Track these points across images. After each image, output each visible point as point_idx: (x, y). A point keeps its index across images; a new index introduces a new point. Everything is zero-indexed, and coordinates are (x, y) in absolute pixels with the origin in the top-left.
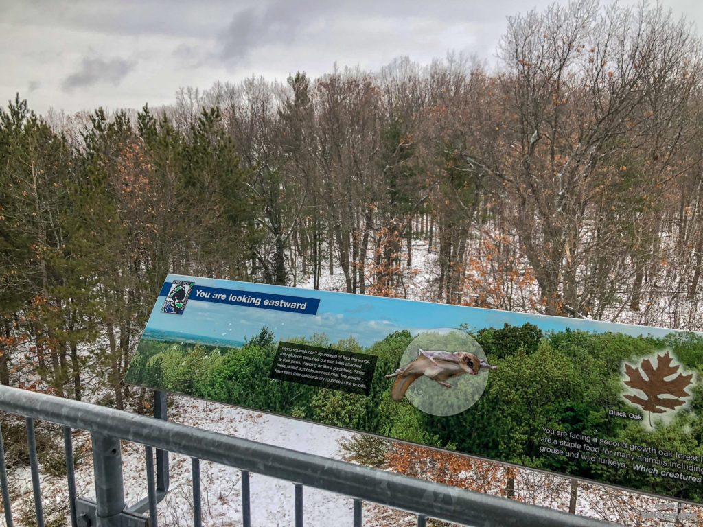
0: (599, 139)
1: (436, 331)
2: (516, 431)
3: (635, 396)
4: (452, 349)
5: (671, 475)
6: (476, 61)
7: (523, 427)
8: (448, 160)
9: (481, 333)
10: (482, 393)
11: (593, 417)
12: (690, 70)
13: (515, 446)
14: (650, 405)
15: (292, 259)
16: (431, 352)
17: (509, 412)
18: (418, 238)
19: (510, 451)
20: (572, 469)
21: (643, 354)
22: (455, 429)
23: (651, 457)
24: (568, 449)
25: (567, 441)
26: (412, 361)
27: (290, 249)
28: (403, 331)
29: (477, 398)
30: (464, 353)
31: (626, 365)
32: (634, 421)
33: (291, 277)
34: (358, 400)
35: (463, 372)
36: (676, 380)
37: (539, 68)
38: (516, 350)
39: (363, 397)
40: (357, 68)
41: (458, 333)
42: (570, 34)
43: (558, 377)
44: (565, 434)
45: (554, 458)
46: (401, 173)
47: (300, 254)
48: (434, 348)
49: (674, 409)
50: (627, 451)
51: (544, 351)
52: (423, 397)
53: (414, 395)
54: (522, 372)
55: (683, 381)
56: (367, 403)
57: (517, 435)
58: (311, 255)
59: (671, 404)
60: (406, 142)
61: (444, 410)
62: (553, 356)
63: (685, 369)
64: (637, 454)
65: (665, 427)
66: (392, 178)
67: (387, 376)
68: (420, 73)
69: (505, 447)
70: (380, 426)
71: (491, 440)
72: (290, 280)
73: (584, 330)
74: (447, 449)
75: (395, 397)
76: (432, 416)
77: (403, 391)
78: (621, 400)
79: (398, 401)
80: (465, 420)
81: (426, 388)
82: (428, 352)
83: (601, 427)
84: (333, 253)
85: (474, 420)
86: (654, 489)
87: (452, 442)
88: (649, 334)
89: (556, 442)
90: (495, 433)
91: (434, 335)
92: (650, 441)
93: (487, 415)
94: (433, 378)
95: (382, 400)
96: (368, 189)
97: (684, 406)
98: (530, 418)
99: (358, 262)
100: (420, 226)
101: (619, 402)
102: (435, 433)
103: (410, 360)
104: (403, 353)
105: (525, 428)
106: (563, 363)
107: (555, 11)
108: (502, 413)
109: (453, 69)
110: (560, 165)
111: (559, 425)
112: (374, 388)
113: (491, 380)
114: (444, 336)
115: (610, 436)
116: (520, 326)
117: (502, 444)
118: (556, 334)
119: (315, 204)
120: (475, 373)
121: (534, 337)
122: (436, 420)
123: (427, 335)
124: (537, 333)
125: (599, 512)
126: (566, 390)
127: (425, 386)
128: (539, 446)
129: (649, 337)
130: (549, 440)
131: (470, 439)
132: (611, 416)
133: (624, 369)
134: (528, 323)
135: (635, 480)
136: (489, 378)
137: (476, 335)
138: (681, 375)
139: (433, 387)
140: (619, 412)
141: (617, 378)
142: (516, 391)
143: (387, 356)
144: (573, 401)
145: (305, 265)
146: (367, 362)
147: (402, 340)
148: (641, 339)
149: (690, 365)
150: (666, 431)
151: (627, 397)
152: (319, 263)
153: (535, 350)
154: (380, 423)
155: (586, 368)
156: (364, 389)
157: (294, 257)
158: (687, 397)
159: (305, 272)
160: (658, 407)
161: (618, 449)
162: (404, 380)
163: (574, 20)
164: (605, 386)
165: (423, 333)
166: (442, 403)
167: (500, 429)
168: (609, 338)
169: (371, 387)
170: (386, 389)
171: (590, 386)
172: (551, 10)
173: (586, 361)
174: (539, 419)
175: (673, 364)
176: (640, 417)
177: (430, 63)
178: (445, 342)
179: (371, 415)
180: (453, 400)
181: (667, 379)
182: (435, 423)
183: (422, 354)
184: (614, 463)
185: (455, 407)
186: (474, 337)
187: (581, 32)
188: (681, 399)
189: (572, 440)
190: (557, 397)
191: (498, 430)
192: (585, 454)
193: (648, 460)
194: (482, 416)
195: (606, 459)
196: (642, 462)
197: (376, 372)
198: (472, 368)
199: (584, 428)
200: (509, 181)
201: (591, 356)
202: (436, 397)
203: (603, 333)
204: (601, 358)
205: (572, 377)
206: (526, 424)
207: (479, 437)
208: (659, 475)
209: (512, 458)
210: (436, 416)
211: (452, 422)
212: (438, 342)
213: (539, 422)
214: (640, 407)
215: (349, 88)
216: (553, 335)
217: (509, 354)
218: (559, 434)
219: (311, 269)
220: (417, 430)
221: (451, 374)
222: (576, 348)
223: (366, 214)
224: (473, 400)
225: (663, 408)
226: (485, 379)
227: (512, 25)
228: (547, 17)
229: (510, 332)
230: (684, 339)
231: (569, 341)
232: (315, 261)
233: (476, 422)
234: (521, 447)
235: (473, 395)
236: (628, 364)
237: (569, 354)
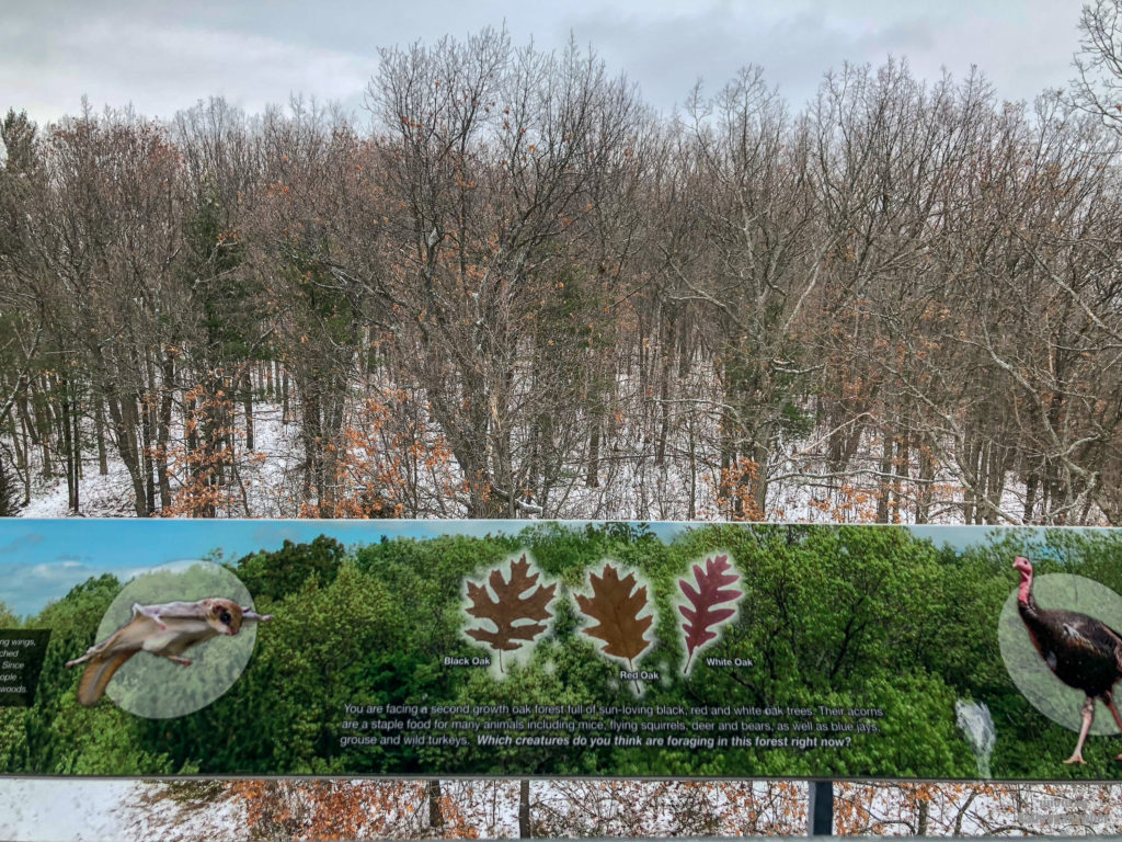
0: (525, 242)
1: (165, 567)
2: (302, 718)
3: (481, 629)
4: (194, 596)
5: (529, 741)
6: (339, 114)
7: (313, 710)
8: (304, 271)
9: (244, 561)
10: (245, 663)
11: (422, 674)
12: (637, 148)
13: (300, 745)
14: (500, 642)
15: (19, 453)
16: (156, 606)
17: (291, 688)
18: (262, 400)
19: (292, 754)
20: (389, 765)
21: (491, 562)
22: (198, 736)
23: (502, 719)
24: (385, 733)
25: (382, 720)
26: (119, 628)
27: (14, 434)
28: (104, 577)
29: (236, 674)
30: (216, 600)
31: (469, 584)
32: (479, 669)
33: (19, 485)
34: (11, 718)
35: (214, 633)
36: (535, 596)
37: (432, 131)
38: (302, 583)
39: (22, 711)
40: (129, 110)
41: (204, 566)
42: (472, 83)
43: (369, 617)
44: (379, 709)
45: (362, 753)
46: (223, 290)
47: (35, 441)
48: (161, 598)
49: (532, 640)
50: (470, 717)
51: (347, 579)
52: (139, 689)
53: (122, 689)
54: (313, 619)
55: (544, 595)
56: (29, 721)
57: (304, 726)
58: (60, 442)
59: (527, 633)
60: (230, 239)
61: (178, 705)
62: (361, 583)
63: (546, 577)
64: (483, 720)
65: (521, 670)
66: (207, 301)
67: (70, 663)
68: (247, 127)
69: (284, 749)
70: (55, 758)
71: (260, 743)
72: (16, 491)
73: (407, 536)
74: (184, 775)
75: (85, 700)
76: (155, 721)
77: (102, 684)
78: (462, 638)
79: (92, 705)
80: (216, 717)
81: (145, 672)
82: (151, 607)
83: (433, 686)
84: (105, 434)
85: (231, 714)
86: (507, 768)
87: (192, 760)
88: (499, 531)
89: (365, 725)
90: (267, 729)
91: (162, 576)
92: (501, 695)
93: (253, 701)
94: (157, 653)
95: (59, 710)
96: (164, 319)
97: (546, 632)
98: (324, 692)
99: (154, 448)
100: (265, 381)
101: (459, 643)
102: (162, 751)
103: (115, 628)
104: (102, 617)
105: (317, 711)
106: (376, 593)
107: (448, 48)
108: (279, 694)
109: (303, 124)
110: (476, 280)
111: (370, 696)
112: (43, 690)
113: (262, 639)
114: (180, 575)
115: (446, 699)
116: (310, 542)
117: (279, 744)
118: (365, 548)
119: (62, 348)
120: (234, 632)
121: (332, 557)
122: (163, 726)
123: (149, 576)
124: (336, 550)
125: (562, 789)
126: (382, 637)
127: (145, 669)
128: (339, 737)
129: (500, 535)
130: (355, 724)
131: (224, 748)
132: (448, 667)
133: (465, 590)
134: (322, 536)
135: (480, 760)
136: (258, 636)
137: (236, 566)
138: (541, 587)
139: (159, 668)
140: (459, 658)
141: (456, 605)
142: (302, 652)
143: (71, 625)
144: (392, 653)
145: (47, 461)
146: (31, 642)
147: (100, 594)
148: (490, 540)
149: (553, 570)
150: (521, 676)
151: (470, 632)
152: (77, 454)
153: (333, 578)
154: (55, 753)
155: (411, 595)
156: (22, 695)
157: (22, 448)
158: (550, 619)
159: (47, 474)
160: (511, 641)
161: (457, 717)
162: (103, 666)
163: (477, 64)
164: (439, 620)
165: (142, 575)
166: (176, 693)
167: (276, 721)
168: (446, 545)
169: (38, 689)
170: (68, 688)
171: (418, 626)
172: (442, 45)
173: (411, 586)
174: (339, 692)
175: (530, 573)
176: (487, 661)
177: (262, 112)
178: (182, 585)
179: (38, 742)
180: (195, 685)
181: (523, 596)
182: (161, 733)
183: (139, 614)
184: (452, 740)
185: (199, 697)
186: (233, 571)
187: (489, 83)
188: (542, 623)
189: (390, 717)
190: (367, 651)
191: (273, 723)
192: (410, 735)
193: (498, 725)
194: (246, 703)
195: (439, 736)
196: (490, 730)
197: (47, 659)
198: (228, 624)
199: (408, 694)
200: (400, 304)
201: (418, 577)
202: (164, 686)
203: (436, 537)
204: (433, 578)
205: (389, 614)
206: (318, 704)
207: (240, 740)
208: (513, 744)
209: (295, 767)
210: (163, 720)
211: (192, 724)
212: (170, 588)
213: (340, 696)
214: (487, 645)
215: (116, 142)
216: (361, 550)
217: (290, 592)
218: (371, 710)
219: (60, 466)
220: (126, 752)
221: (190, 641)
222: (396, 567)
223: (164, 363)
224: (231, 679)
225: (517, 641)
226: (250, 639)
227: (387, 63)
228: (438, 54)
229: (293, 554)
230: (546, 533)
231: (386, 556)
232: (68, 452)
233: (234, 717)
234: (310, 743)
235: (230, 669)
236: (471, 581)
237: (385, 578)
